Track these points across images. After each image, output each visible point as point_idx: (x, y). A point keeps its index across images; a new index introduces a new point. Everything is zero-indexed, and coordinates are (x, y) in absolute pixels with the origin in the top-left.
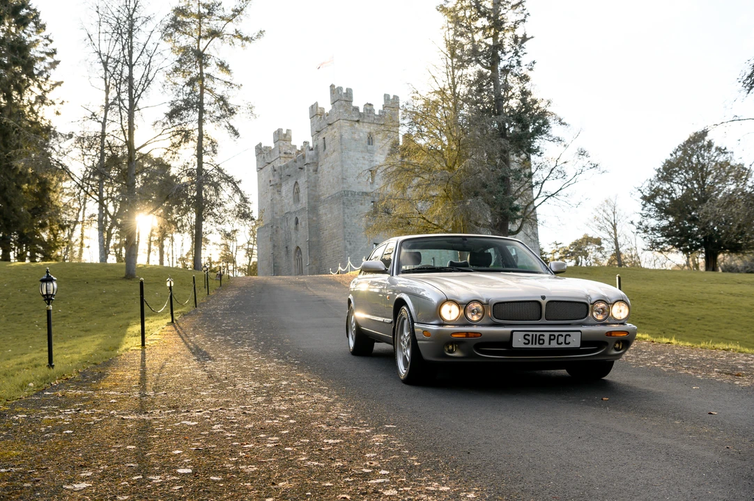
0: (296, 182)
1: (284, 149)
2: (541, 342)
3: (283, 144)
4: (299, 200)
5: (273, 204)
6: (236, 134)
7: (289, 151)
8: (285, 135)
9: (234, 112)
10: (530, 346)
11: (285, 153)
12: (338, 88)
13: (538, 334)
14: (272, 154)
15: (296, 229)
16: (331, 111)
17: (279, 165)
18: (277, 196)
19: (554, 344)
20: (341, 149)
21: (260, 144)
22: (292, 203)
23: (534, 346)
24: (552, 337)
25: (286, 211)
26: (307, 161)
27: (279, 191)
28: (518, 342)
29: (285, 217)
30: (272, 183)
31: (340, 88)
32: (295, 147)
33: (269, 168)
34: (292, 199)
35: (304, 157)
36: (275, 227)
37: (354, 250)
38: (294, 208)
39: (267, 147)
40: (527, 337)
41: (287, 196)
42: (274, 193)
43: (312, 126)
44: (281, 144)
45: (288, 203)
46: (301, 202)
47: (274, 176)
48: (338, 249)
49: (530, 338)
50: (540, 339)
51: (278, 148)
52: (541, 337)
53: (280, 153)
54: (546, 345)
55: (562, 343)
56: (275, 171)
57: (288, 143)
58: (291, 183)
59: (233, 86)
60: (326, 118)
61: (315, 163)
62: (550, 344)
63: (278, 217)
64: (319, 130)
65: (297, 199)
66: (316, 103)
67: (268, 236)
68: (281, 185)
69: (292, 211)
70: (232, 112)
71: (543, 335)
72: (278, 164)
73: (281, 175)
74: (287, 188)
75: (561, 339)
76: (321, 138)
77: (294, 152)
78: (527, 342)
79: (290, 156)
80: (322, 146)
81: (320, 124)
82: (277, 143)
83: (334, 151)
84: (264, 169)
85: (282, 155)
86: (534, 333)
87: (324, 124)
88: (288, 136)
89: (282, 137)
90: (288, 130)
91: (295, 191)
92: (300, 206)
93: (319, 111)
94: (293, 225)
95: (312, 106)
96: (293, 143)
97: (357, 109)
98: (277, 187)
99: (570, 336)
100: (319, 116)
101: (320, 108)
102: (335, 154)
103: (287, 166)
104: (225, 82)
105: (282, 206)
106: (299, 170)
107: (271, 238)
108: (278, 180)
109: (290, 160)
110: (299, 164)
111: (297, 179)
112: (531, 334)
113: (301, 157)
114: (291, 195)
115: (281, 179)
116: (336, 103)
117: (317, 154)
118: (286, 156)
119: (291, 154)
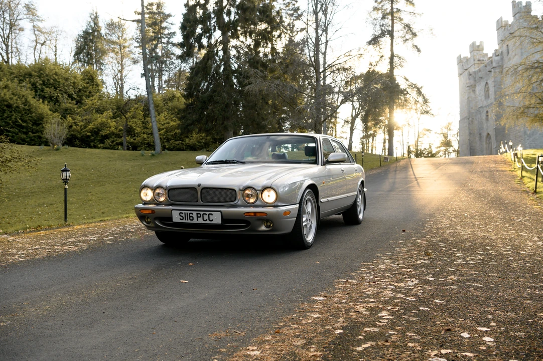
0: (487, 83)
1: (478, 57)
2: (191, 218)
3: (477, 53)
4: (489, 97)
5: (469, 101)
6: (419, 50)
7: (482, 59)
8: (478, 46)
9: (416, 35)
10: (184, 221)
11: (479, 60)
12: (518, 2)
13: (189, 212)
14: (468, 62)
15: (487, 119)
16: (513, 22)
17: (474, 70)
18: (472, 95)
19: (201, 221)
20: (522, 53)
21: (460, 56)
22: (483, 99)
23: (186, 221)
24: (199, 215)
25: (479, 106)
26: (494, 65)
27: (474, 91)
28: (176, 218)
29: (479, 111)
30: (469, 85)
31: (520, 3)
32: (487, 55)
33: (466, 73)
34: (483, 97)
35: (492, 62)
36: (470, 119)
37: (533, 134)
38: (485, 103)
39: (465, 58)
40: (181, 214)
41: (480, 94)
42: (470, 93)
43: (498, 36)
44: (475, 54)
45: (481, 100)
46: (490, 98)
47: (469, 79)
48: (519, 134)
49: (183, 215)
50: (190, 217)
51: (472, 58)
52: (191, 215)
53: (474, 60)
54: (195, 221)
55: (206, 220)
56: (471, 75)
57: (481, 52)
58: (483, 83)
59: (416, 15)
60: (509, 28)
61: (500, 66)
62: (197, 220)
63: (473, 111)
64: (504, 39)
65: (487, 96)
66: (501, 18)
67: (466, 126)
68: (475, 85)
69: (484, 105)
70: (414, 35)
71: (192, 214)
72: (472, 70)
73: (475, 78)
74: (480, 89)
75: (206, 217)
76: (505, 46)
77: (486, 59)
78: (182, 218)
79: (483, 62)
80: (506, 51)
81: (504, 34)
82: (472, 53)
83: (515, 55)
84: (463, 75)
85: (476, 62)
86: (186, 212)
87: (507, 34)
88: (481, 47)
89: (476, 48)
90: (481, 42)
91: (486, 90)
92: (489, 101)
93: (503, 23)
94: (484, 117)
95: (498, 21)
96: (485, 52)
97: (536, 17)
98: (472, 87)
99: (212, 215)
100: (504, 28)
101: (504, 21)
102: (516, 57)
103: (480, 71)
104: (410, 13)
105: (476, 102)
106: (488, 73)
107: (469, 127)
108: (472, 82)
109: (482, 65)
110: (489, 68)
111: (487, 80)
112: (183, 212)
113: (490, 62)
114: (483, 93)
115: (475, 81)
116: (517, 15)
117: (502, 59)
118: (479, 62)
119: (483, 60)
